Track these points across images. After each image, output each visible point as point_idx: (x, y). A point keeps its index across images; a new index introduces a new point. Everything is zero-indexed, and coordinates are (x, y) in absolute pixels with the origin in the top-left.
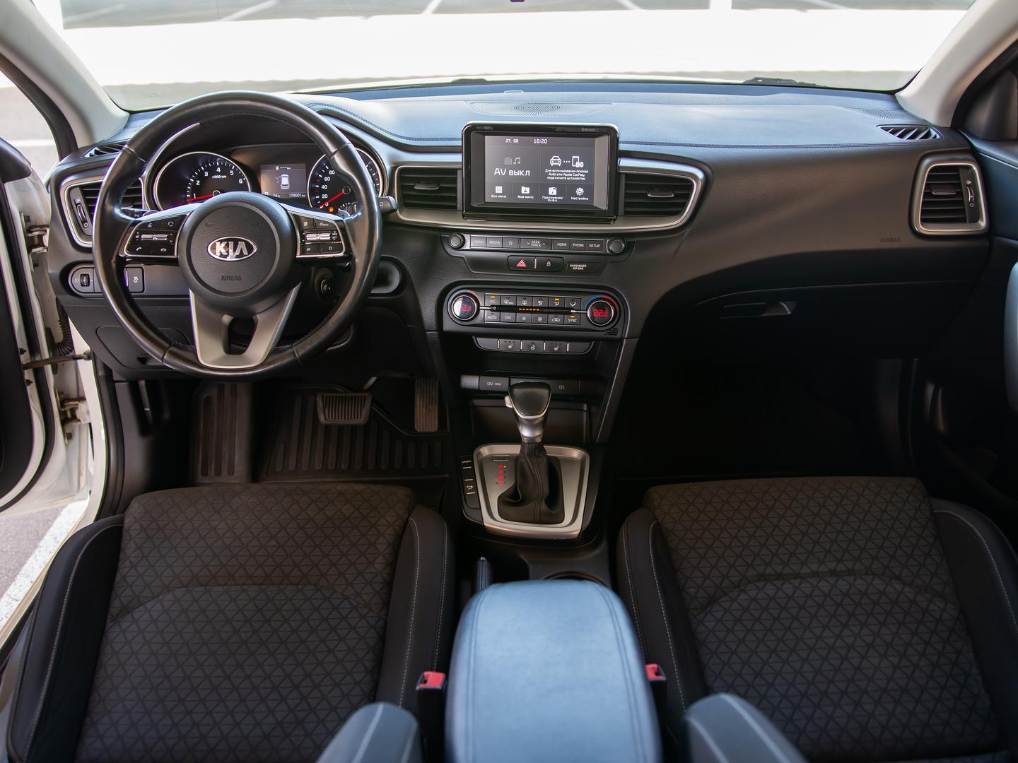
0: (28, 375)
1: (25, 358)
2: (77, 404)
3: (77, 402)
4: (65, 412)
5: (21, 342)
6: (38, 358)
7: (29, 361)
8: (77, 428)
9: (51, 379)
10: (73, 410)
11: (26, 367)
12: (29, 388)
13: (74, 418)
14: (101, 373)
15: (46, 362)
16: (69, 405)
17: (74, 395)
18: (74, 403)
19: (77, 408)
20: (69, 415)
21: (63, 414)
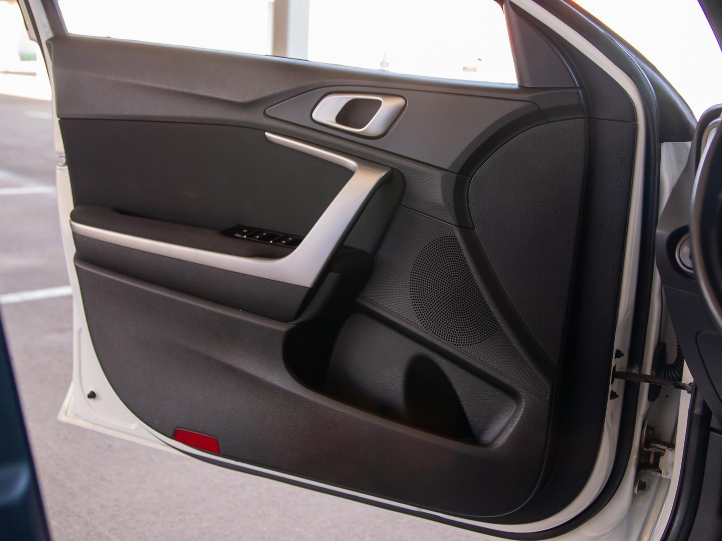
0: (616, 386)
1: (618, 363)
2: (665, 450)
3: (665, 448)
4: (649, 453)
5: (621, 339)
6: (635, 371)
7: (624, 370)
8: (656, 481)
9: (643, 404)
10: (658, 456)
11: (617, 375)
12: (610, 403)
13: (656, 467)
14: (697, 411)
15: (646, 379)
16: (655, 447)
17: (667, 439)
18: (662, 447)
19: (663, 455)
20: (651, 460)
21: (643, 455)
